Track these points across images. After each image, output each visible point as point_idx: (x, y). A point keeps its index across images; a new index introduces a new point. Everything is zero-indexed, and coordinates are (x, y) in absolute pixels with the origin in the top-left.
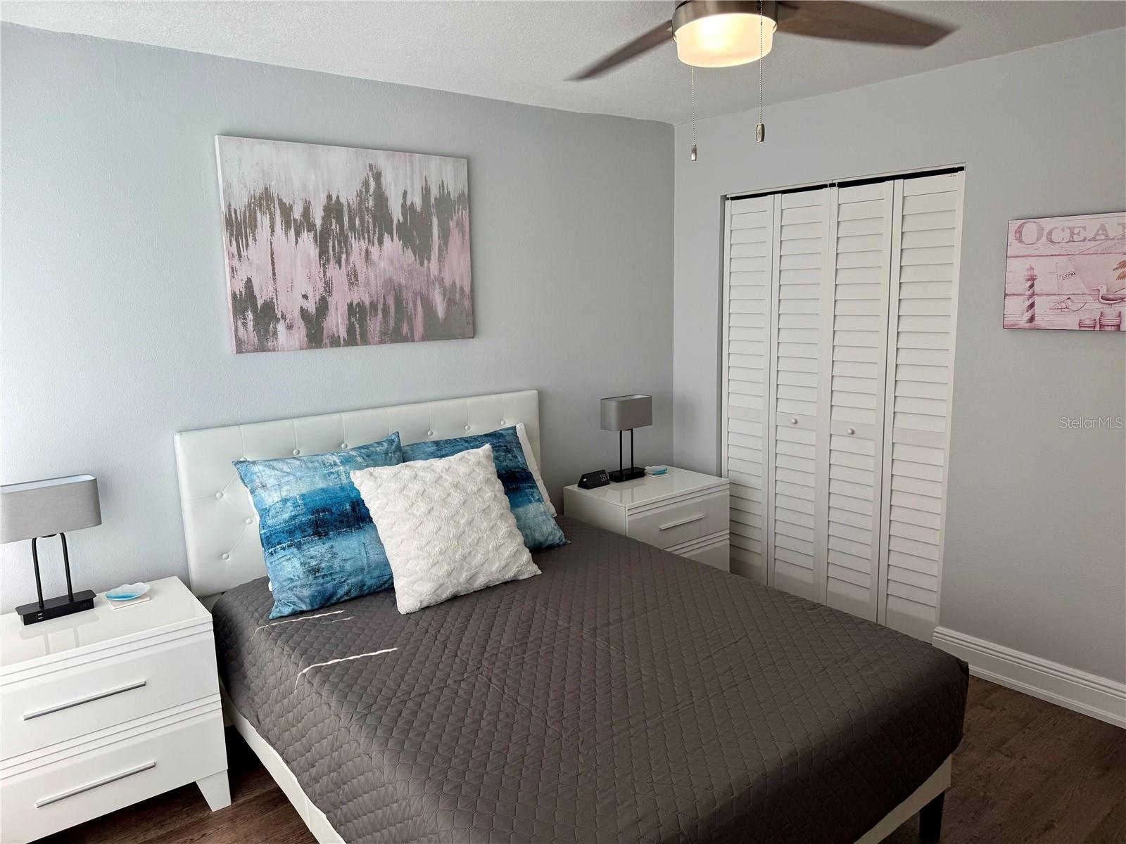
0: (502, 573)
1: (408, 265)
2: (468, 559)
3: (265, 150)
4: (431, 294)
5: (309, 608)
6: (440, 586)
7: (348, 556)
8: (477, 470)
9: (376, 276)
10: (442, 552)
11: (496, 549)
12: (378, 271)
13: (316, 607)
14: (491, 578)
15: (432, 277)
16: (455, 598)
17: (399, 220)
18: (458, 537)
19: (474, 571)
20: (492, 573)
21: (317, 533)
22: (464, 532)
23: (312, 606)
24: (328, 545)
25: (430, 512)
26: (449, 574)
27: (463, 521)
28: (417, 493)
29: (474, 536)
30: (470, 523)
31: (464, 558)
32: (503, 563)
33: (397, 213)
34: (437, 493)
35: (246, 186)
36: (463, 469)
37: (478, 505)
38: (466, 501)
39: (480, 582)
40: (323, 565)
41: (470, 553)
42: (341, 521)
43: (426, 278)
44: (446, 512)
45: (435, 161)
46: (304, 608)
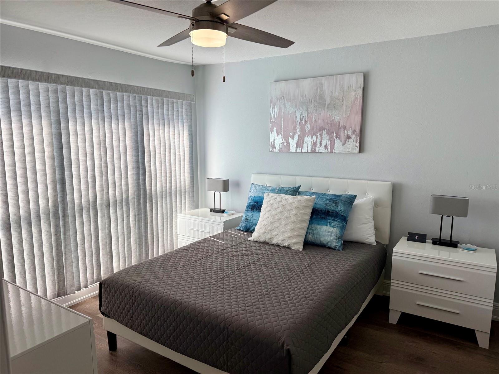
0: (283, 242)
1: (330, 121)
2: (272, 231)
3: (283, 84)
4: (339, 133)
5: (243, 230)
6: (260, 236)
7: (255, 219)
8: (295, 203)
9: (316, 126)
10: (265, 225)
11: (283, 232)
12: (317, 124)
13: (245, 230)
14: (277, 242)
15: (341, 126)
16: (265, 243)
17: (328, 103)
18: (272, 223)
19: (272, 236)
20: (278, 240)
21: (252, 209)
22: (275, 222)
23: (244, 230)
24: (253, 213)
25: (269, 211)
26: (264, 233)
27: (277, 218)
28: (271, 203)
29: (278, 225)
30: (279, 220)
31: (270, 230)
32: (283, 238)
33: (328, 100)
34: (276, 206)
35: (276, 98)
36: (291, 201)
37: (286, 214)
38: (282, 212)
39: (274, 242)
40: (249, 219)
41: (273, 230)
42: (259, 208)
43: (337, 127)
44: (273, 213)
45: (347, 76)
46: (242, 229)
